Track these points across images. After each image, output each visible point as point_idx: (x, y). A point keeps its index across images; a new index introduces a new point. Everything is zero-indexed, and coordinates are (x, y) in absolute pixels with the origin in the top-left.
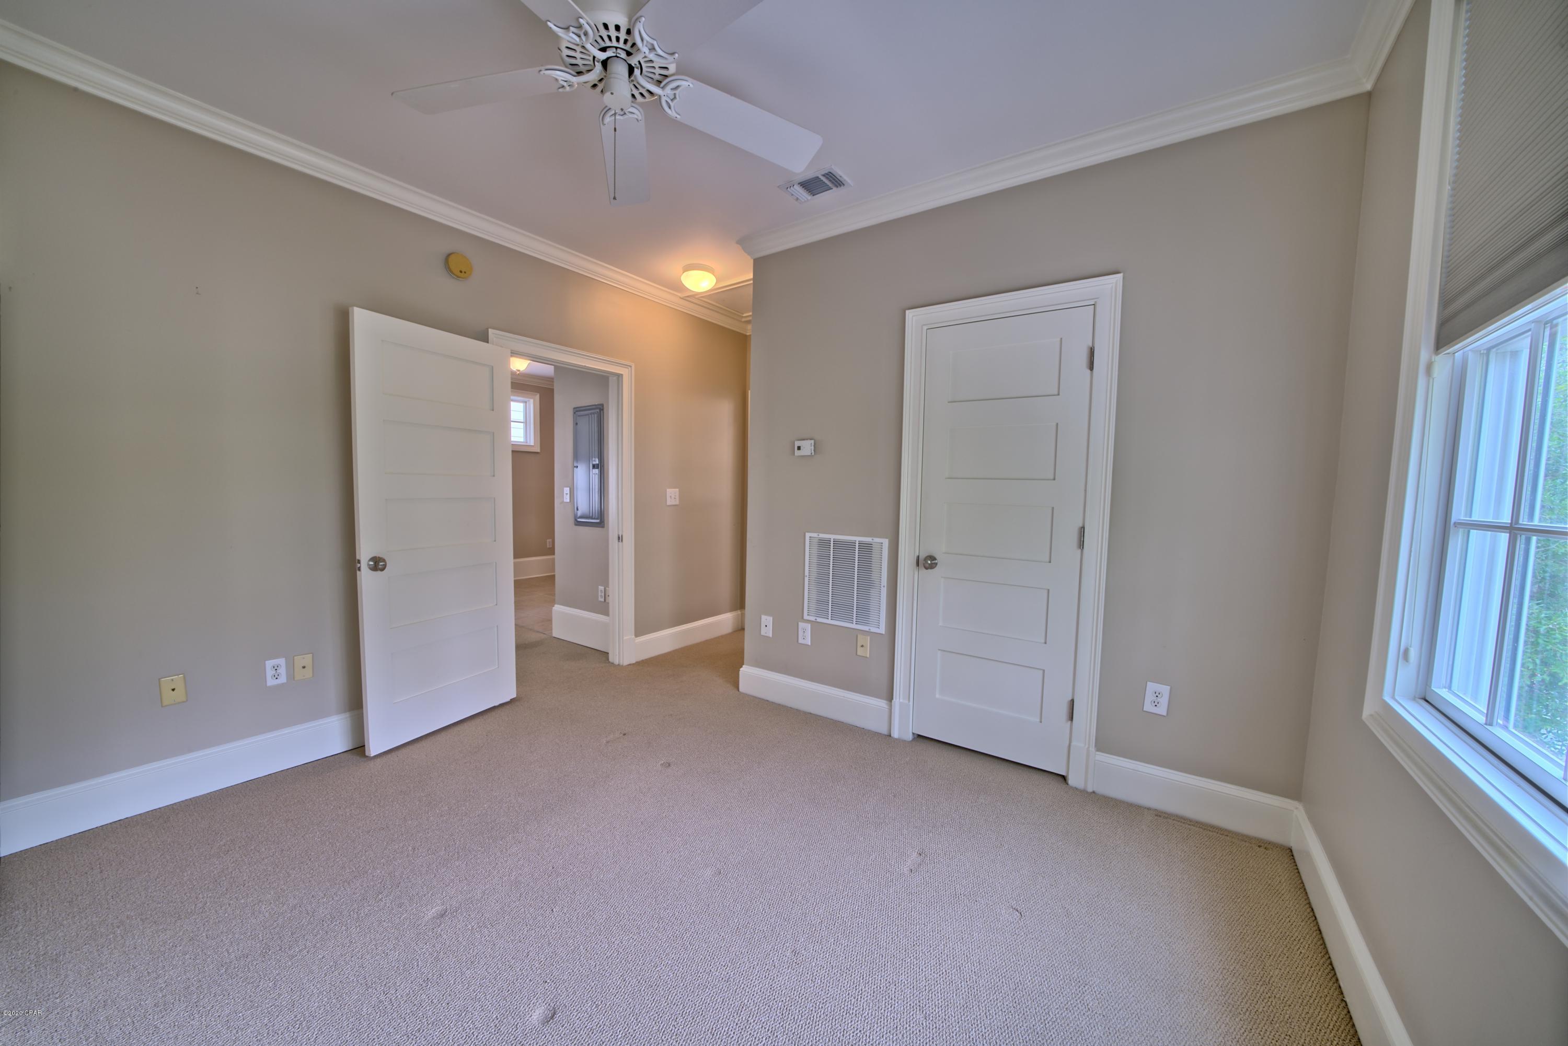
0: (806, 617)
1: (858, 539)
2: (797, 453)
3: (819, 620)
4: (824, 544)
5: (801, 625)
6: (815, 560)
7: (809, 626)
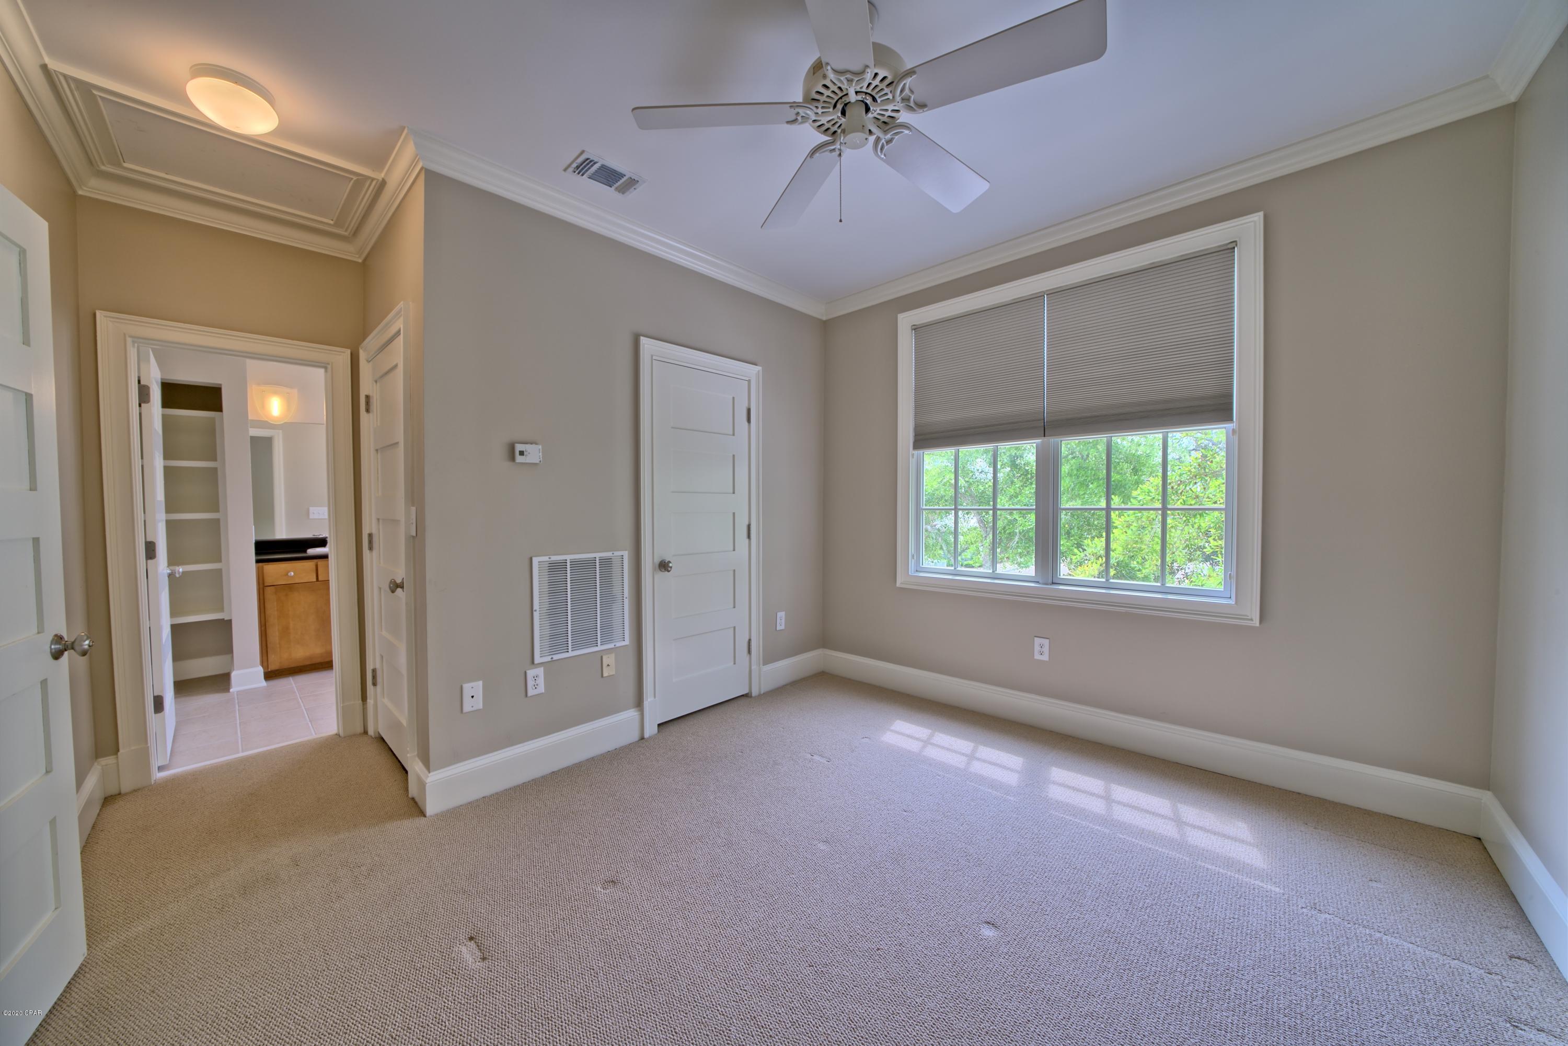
0: (538, 659)
1: (598, 555)
2: (519, 459)
3: (556, 657)
4: (556, 568)
5: (531, 673)
6: (546, 588)
7: (540, 671)
